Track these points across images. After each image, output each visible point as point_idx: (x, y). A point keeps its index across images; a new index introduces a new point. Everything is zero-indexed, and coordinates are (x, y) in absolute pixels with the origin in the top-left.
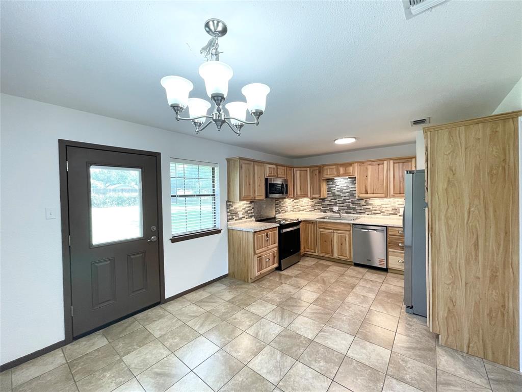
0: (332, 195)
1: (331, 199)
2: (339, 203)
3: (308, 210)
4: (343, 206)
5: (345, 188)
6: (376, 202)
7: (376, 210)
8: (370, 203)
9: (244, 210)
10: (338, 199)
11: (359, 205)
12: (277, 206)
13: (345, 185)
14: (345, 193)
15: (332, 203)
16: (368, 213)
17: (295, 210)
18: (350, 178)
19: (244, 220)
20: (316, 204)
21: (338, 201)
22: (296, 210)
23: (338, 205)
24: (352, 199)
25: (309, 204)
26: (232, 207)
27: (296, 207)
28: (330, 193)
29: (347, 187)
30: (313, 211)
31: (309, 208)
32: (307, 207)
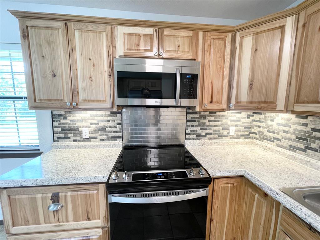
3: (286, 143)
9: (94, 126)
12: (189, 123)
17: (251, 135)
19: (93, 142)
20: (314, 134)
22: (257, 136)
25: (291, 130)
26: (65, 118)
27: (255, 130)
30: (300, 149)
31: (291, 139)
32: (282, 134)
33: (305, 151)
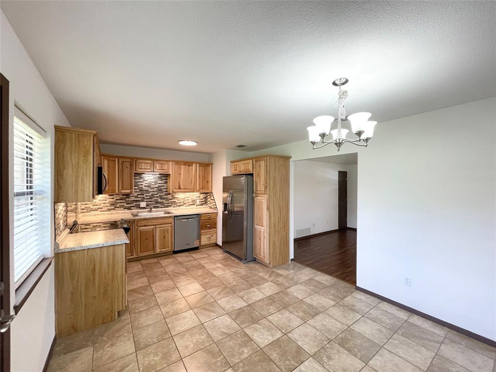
0: (138, 190)
1: (138, 195)
2: (147, 199)
3: (106, 209)
4: (150, 201)
5: (153, 183)
6: (181, 196)
7: (180, 203)
8: (176, 197)
10: (145, 195)
11: (167, 199)
13: (154, 181)
14: (153, 188)
15: (140, 199)
16: (174, 206)
18: (160, 174)
20: (117, 201)
21: (146, 196)
22: (85, 211)
23: (145, 200)
24: (160, 194)
25: (107, 202)
28: (137, 188)
29: (156, 183)
30: (113, 209)
31: (107, 206)
32: (103, 205)
33: (114, 209)
